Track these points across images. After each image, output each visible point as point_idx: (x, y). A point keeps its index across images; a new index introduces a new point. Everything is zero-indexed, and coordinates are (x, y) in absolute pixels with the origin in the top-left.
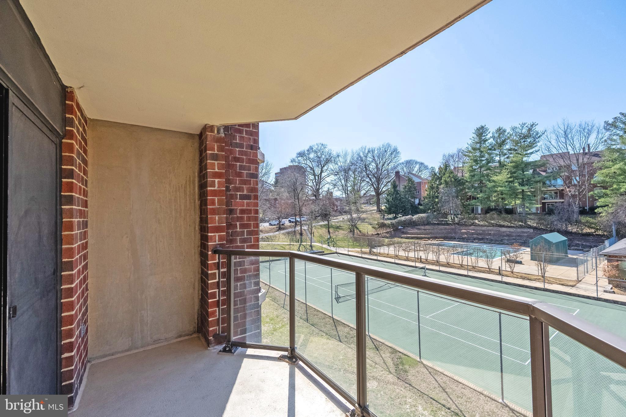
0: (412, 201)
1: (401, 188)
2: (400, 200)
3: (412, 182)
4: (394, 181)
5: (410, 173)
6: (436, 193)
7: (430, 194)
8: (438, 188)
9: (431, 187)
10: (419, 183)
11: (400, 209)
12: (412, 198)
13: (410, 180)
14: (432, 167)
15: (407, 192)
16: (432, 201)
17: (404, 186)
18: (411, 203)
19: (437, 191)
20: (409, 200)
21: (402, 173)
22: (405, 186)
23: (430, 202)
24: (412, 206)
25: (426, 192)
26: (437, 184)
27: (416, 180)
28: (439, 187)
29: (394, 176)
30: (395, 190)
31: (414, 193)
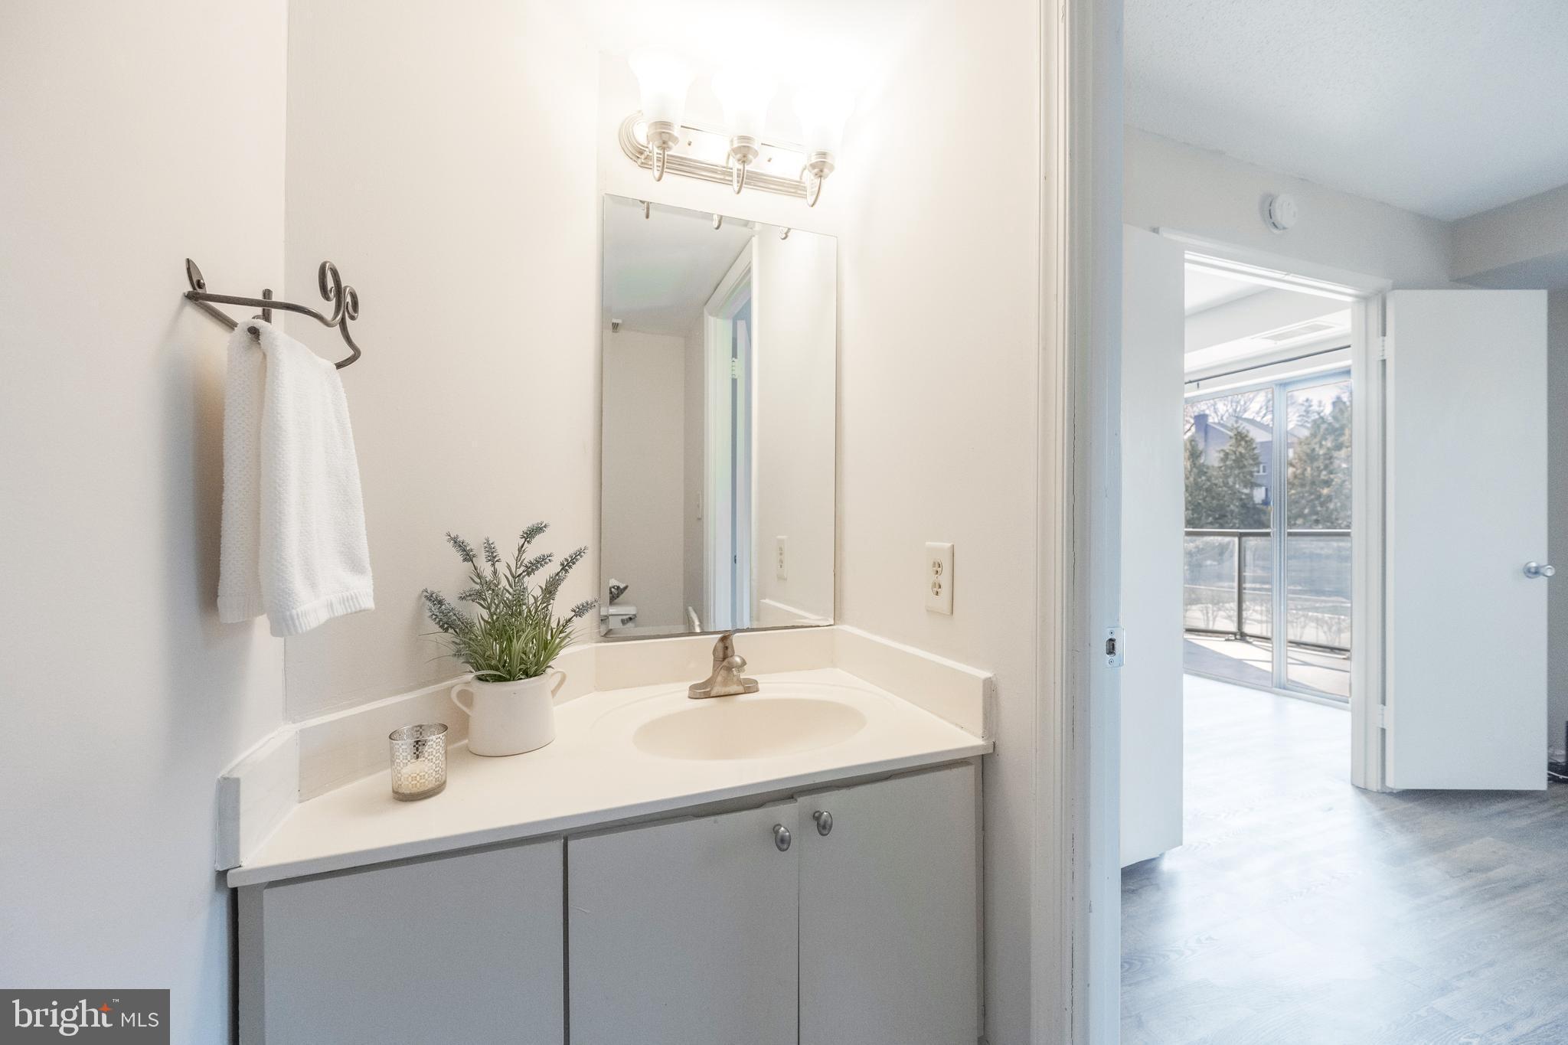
0: (1246, 494)
1: (1212, 458)
2: (1208, 490)
3: (1246, 442)
4: (1192, 440)
5: (1238, 418)
6: (1324, 473)
7: (1303, 473)
8: (1330, 458)
9: (1307, 455)
10: (1267, 445)
11: (1209, 516)
12: (1245, 487)
13: (1241, 437)
14: (1307, 400)
15: (1231, 468)
16: (1311, 494)
17: (1222, 455)
18: (1241, 499)
19: (1326, 467)
20: (1234, 492)
21: (1212, 420)
22: (1227, 455)
23: (1303, 497)
24: (1244, 506)
25: (1291, 470)
26: (1328, 449)
27: (1259, 436)
28: (1336, 454)
29: (1187, 427)
30: (1195, 464)
31: (1251, 474)
